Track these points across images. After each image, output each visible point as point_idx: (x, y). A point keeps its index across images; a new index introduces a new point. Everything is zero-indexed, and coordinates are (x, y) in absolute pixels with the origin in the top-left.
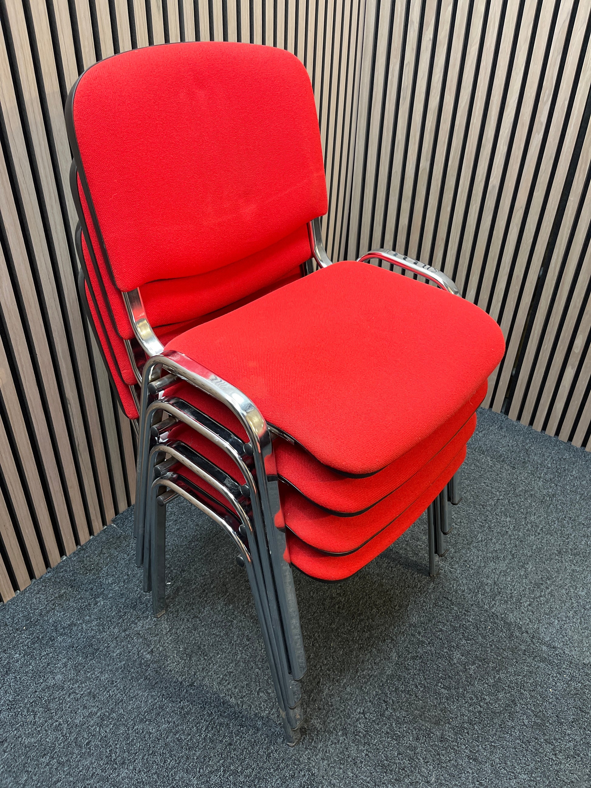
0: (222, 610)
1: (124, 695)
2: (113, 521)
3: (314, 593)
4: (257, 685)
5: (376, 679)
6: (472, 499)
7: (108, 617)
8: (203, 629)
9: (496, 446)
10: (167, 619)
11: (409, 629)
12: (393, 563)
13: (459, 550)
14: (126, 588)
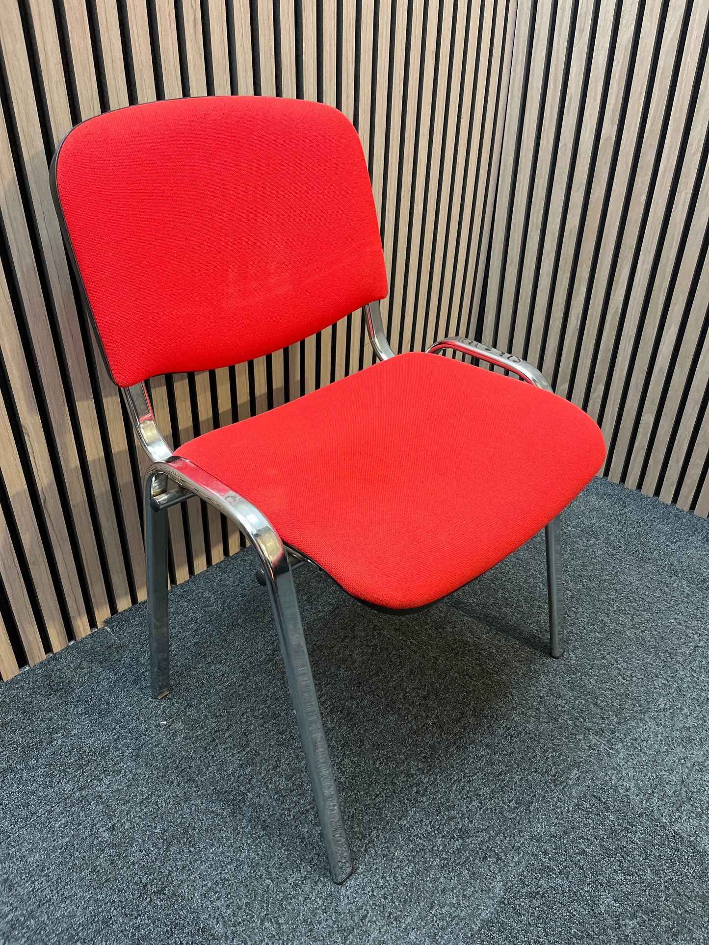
0: (233, 774)
1: (55, 892)
2: (107, 622)
3: (381, 763)
4: (262, 908)
5: (462, 924)
6: (653, 642)
7: (62, 765)
8: (199, 802)
9: (697, 566)
10: (148, 779)
11: (529, 844)
12: (515, 730)
13: (626, 721)
14: (100, 723)
